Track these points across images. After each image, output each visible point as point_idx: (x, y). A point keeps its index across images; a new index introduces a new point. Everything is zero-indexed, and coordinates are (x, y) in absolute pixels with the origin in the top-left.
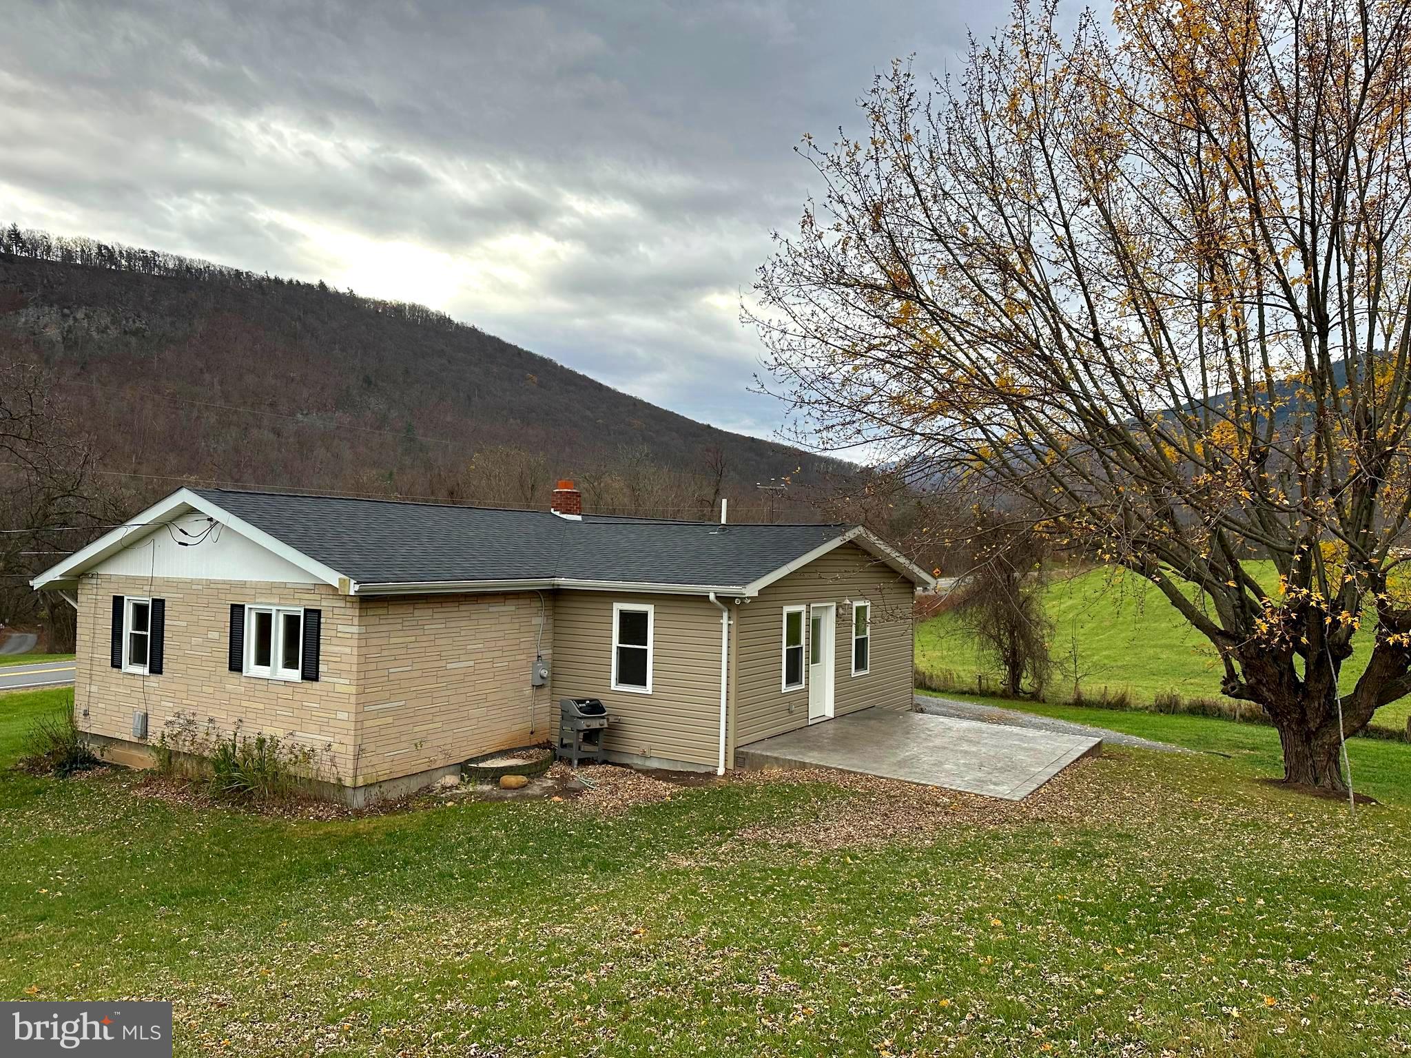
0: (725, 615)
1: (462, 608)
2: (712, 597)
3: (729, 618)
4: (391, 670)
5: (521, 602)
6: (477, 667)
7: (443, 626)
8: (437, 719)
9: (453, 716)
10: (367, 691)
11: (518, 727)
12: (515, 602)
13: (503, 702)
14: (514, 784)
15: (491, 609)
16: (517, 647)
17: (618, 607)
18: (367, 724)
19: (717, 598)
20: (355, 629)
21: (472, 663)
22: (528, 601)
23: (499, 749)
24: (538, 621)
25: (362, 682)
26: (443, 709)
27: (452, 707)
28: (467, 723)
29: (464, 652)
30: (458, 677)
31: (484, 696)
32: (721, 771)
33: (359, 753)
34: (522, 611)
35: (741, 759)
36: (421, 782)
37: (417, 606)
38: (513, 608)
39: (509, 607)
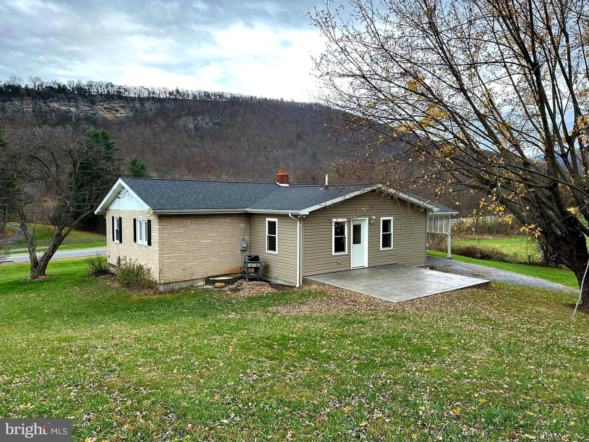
0: (298, 222)
1: (205, 220)
2: (290, 215)
3: (300, 224)
4: (174, 242)
5: (233, 218)
6: (213, 242)
7: (197, 226)
8: (196, 261)
9: (203, 260)
10: (163, 249)
11: (234, 266)
12: (231, 218)
13: (227, 256)
14: (218, 286)
15: (219, 220)
16: (232, 235)
17: (268, 219)
18: (164, 261)
19: (292, 215)
20: (157, 227)
21: (211, 241)
22: (237, 218)
23: (225, 273)
24: (242, 225)
25: (161, 246)
26: (198, 257)
27: (202, 257)
28: (210, 263)
29: (207, 236)
30: (205, 246)
31: (217, 253)
32: (298, 286)
33: (161, 271)
34: (234, 221)
35: (305, 281)
36: (190, 283)
37: (184, 219)
38: (230, 220)
39: (228, 220)
